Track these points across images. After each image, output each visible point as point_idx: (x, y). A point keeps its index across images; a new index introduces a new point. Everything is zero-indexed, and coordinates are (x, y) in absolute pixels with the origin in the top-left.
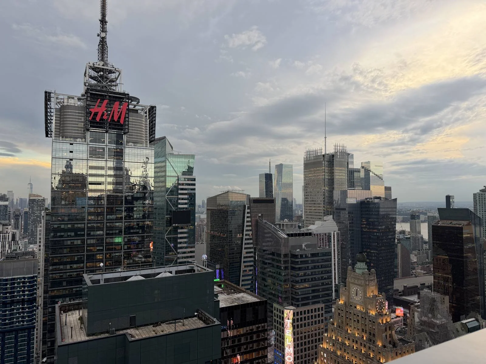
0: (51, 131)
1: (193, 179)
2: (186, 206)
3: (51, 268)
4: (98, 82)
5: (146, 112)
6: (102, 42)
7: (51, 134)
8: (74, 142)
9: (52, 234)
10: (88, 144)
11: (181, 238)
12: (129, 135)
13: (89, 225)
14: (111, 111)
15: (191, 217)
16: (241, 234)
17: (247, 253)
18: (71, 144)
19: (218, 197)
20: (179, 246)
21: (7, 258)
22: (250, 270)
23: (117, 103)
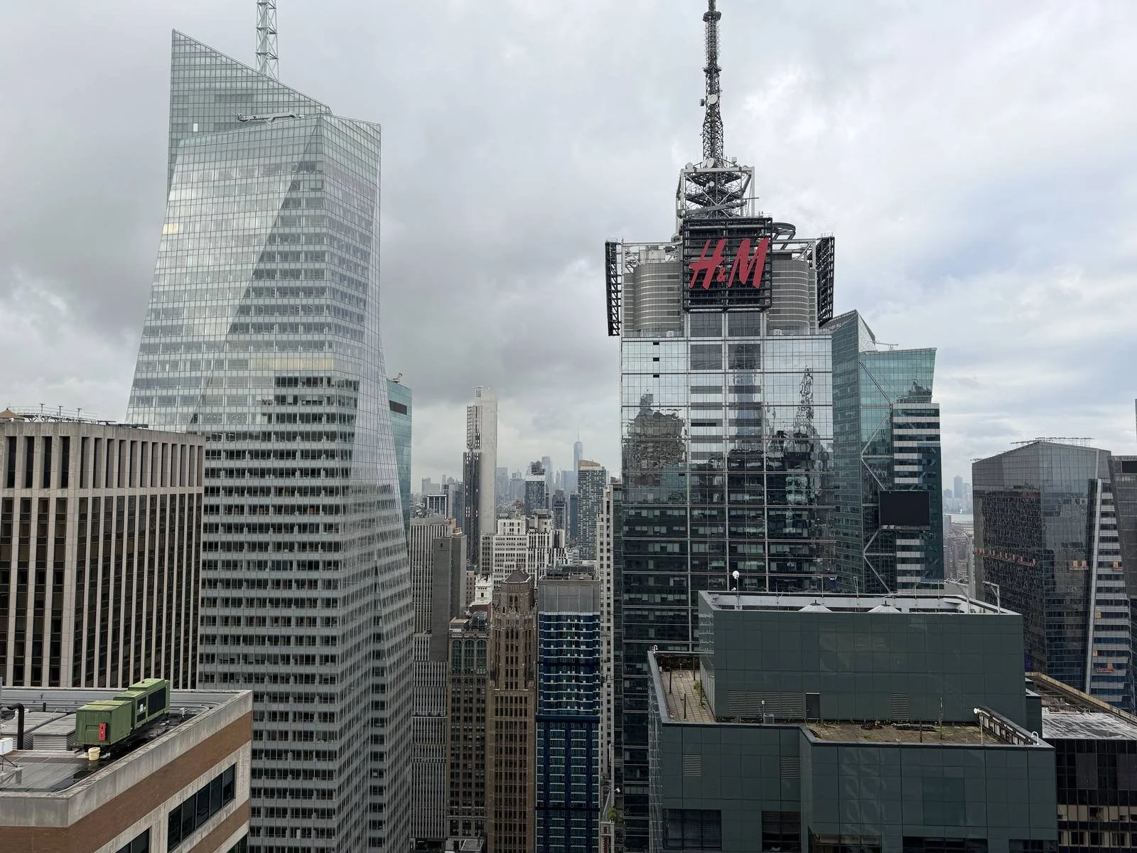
0: (619, 322)
1: (933, 412)
2: (915, 481)
3: (626, 597)
4: (705, 205)
5: (811, 254)
6: (711, 116)
7: (618, 329)
8: (661, 339)
9: (626, 528)
10: (688, 341)
11: (904, 561)
12: (774, 312)
13: (696, 513)
14: (732, 263)
15: (931, 510)
16: (1084, 563)
17: (1105, 615)
18: (656, 343)
19: (1005, 460)
20: (900, 579)
21: (548, 575)
22: (1119, 666)
23: (746, 242)
